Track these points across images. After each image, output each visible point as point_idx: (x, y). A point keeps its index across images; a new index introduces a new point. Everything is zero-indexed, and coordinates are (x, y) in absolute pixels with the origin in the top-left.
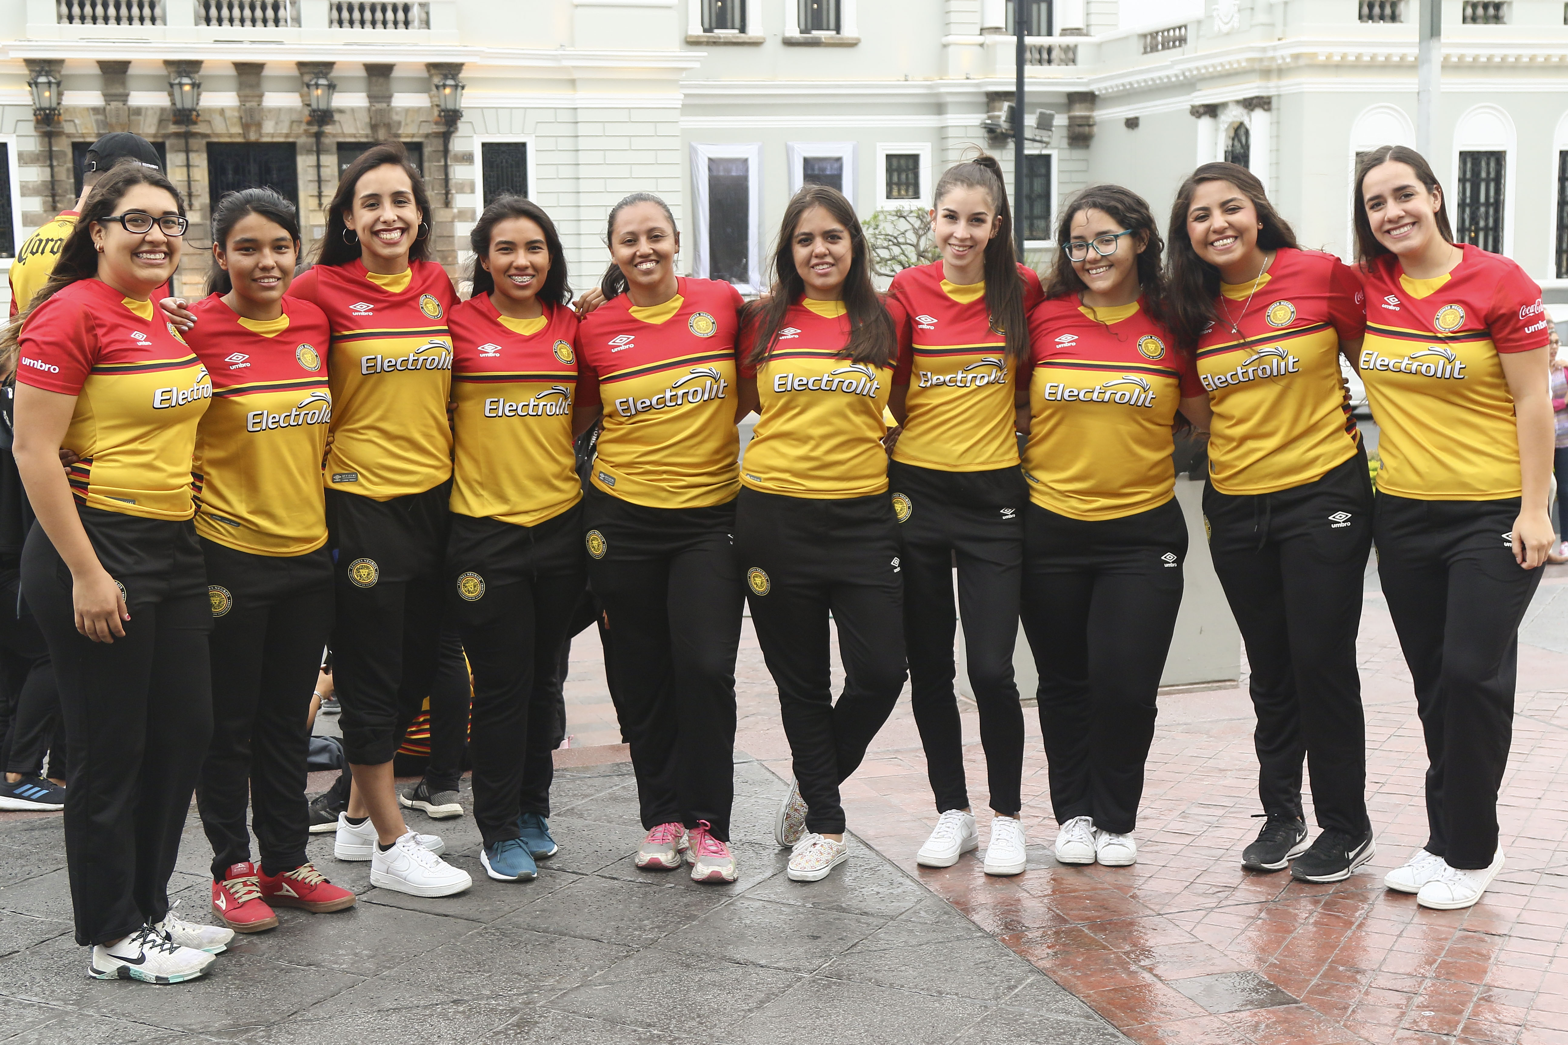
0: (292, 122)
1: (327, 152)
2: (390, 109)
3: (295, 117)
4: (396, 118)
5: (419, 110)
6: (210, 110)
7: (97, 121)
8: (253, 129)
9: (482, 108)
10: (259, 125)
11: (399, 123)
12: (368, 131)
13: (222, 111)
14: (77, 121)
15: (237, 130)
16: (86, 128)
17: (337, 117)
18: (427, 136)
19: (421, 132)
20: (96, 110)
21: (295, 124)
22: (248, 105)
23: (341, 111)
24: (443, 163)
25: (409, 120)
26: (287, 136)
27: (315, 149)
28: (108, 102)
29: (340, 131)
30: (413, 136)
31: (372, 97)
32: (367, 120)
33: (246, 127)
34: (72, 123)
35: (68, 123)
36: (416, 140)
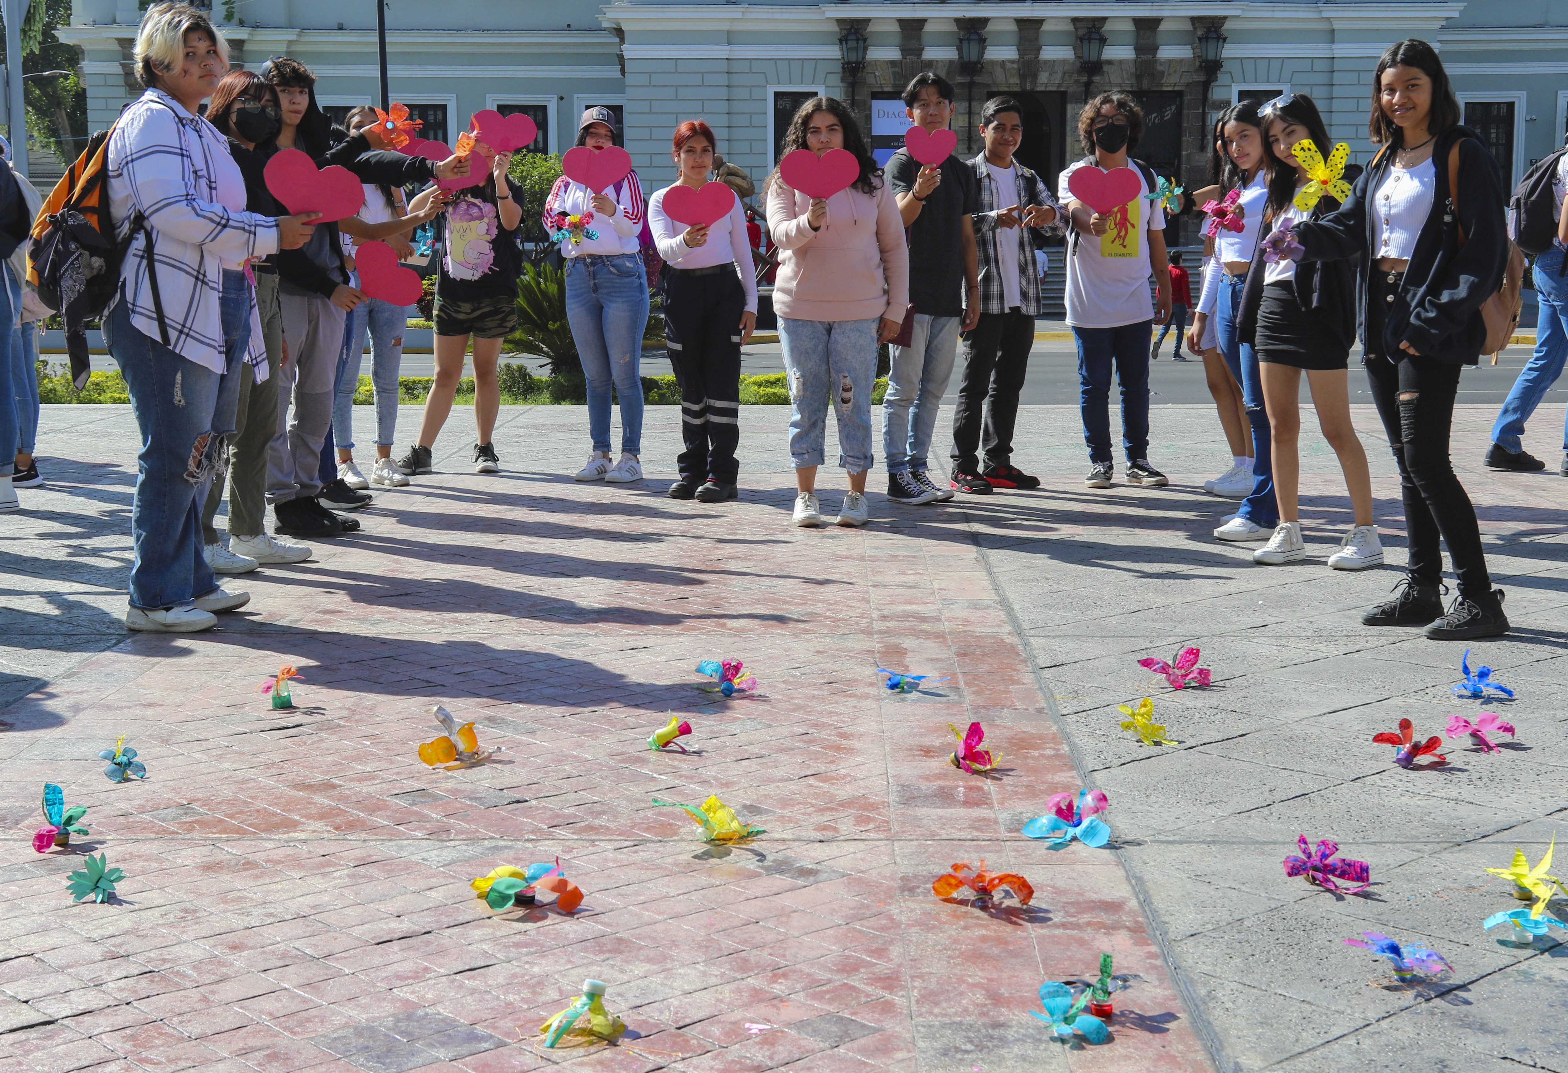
0: (1064, 73)
2: (1155, 61)
3: (1067, 68)
4: (1160, 68)
5: (1181, 61)
6: (993, 63)
7: (894, 73)
8: (1029, 79)
9: (1242, 59)
10: (1035, 76)
11: (1163, 73)
12: (1134, 81)
13: (1003, 63)
14: (876, 73)
15: (1015, 80)
16: (883, 78)
18: (1188, 85)
19: (1182, 81)
20: (893, 63)
21: (1067, 75)
22: (1026, 58)
23: (1110, 62)
24: (1200, 110)
25: (1172, 71)
26: (1059, 85)
28: (904, 56)
29: (1107, 81)
30: (1175, 85)
31: (1138, 50)
32: (1133, 71)
33: (1023, 77)
34: (872, 75)
35: (869, 74)
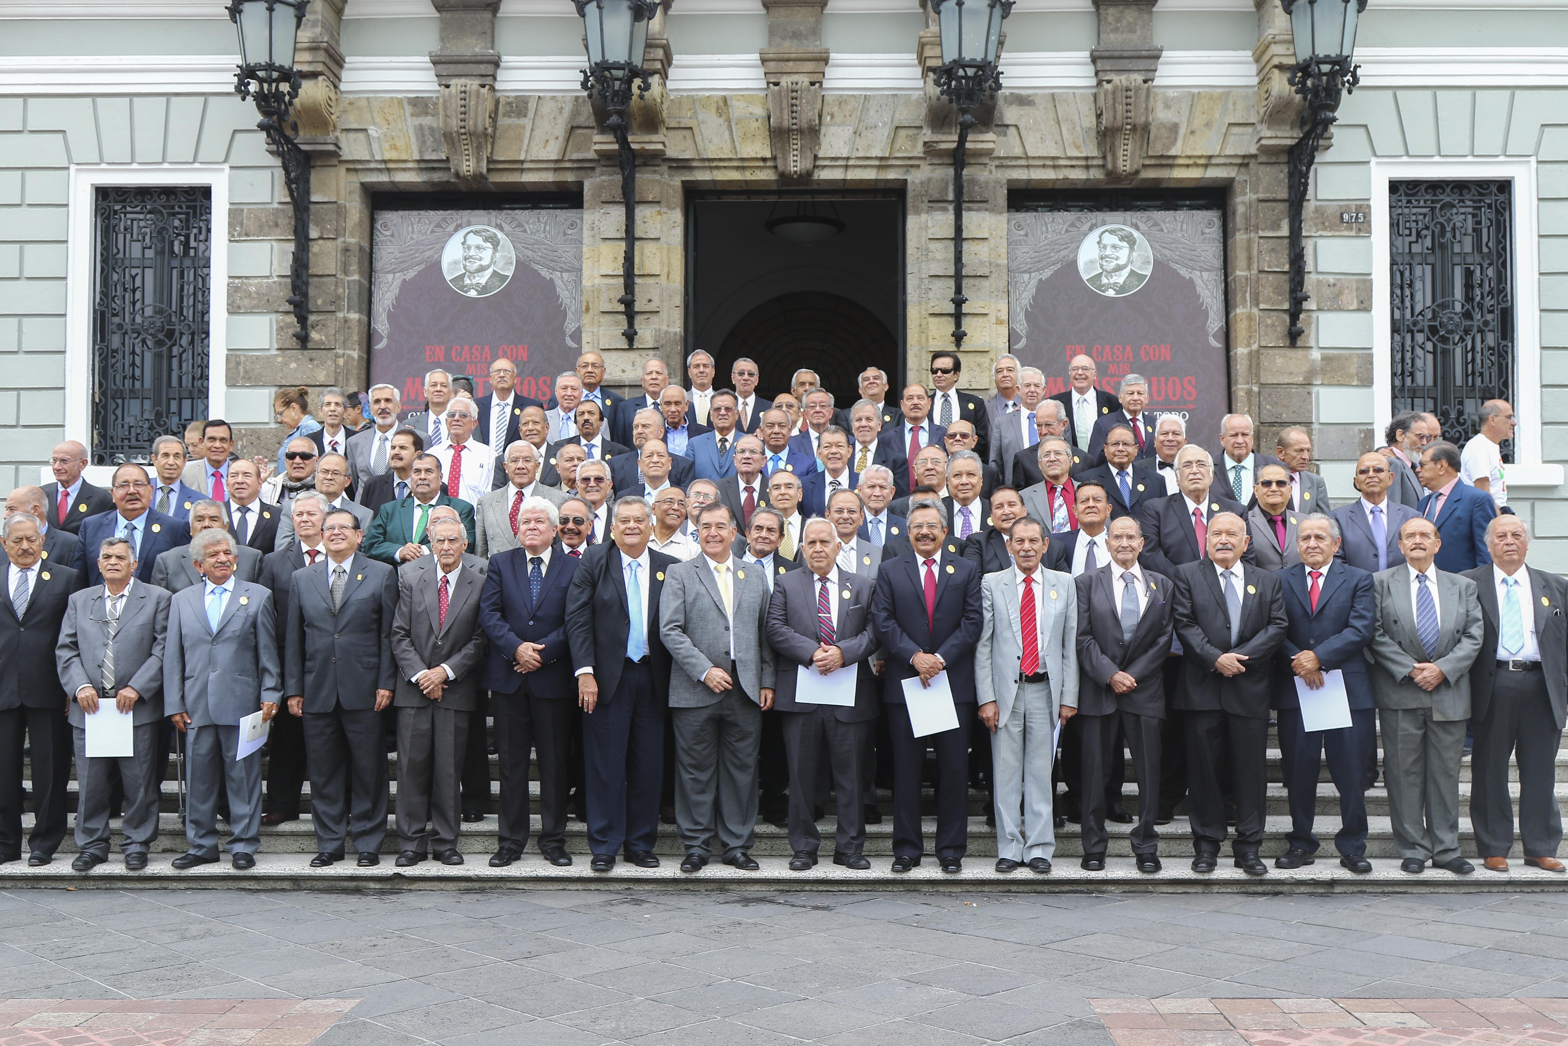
1: (982, 202)
2: (1150, 94)
3: (905, 116)
4: (1164, 113)
6: (694, 101)
7: (420, 130)
8: (796, 143)
9: (1395, 89)
11: (1174, 128)
12: (1091, 150)
13: (723, 105)
14: (373, 132)
15: (758, 149)
16: (394, 147)
17: (1010, 114)
18: (1244, 162)
19: (1228, 152)
20: (415, 102)
21: (903, 133)
22: (785, 81)
23: (1022, 100)
24: (1285, 231)
25: (1197, 123)
26: (883, 163)
27: (951, 197)
29: (1018, 151)
30: (1208, 161)
31: (1101, 61)
32: (1090, 121)
33: (779, 140)
34: (361, 135)
35: (352, 135)
36: (1213, 173)
